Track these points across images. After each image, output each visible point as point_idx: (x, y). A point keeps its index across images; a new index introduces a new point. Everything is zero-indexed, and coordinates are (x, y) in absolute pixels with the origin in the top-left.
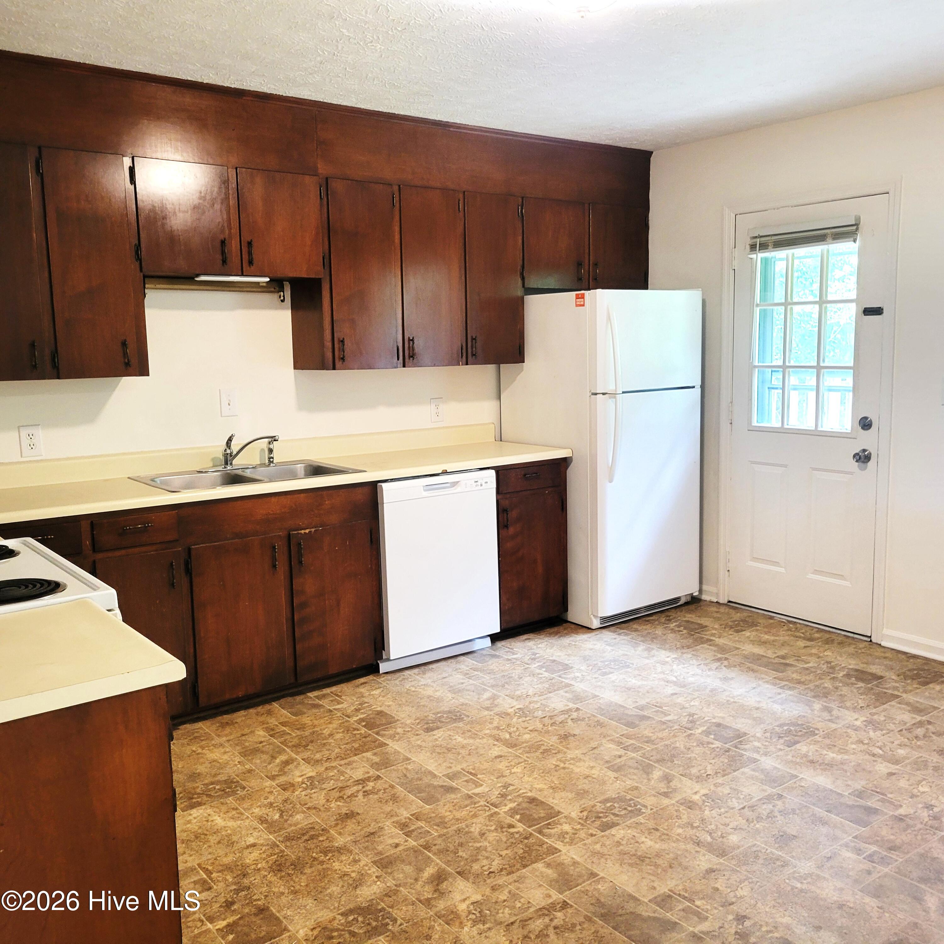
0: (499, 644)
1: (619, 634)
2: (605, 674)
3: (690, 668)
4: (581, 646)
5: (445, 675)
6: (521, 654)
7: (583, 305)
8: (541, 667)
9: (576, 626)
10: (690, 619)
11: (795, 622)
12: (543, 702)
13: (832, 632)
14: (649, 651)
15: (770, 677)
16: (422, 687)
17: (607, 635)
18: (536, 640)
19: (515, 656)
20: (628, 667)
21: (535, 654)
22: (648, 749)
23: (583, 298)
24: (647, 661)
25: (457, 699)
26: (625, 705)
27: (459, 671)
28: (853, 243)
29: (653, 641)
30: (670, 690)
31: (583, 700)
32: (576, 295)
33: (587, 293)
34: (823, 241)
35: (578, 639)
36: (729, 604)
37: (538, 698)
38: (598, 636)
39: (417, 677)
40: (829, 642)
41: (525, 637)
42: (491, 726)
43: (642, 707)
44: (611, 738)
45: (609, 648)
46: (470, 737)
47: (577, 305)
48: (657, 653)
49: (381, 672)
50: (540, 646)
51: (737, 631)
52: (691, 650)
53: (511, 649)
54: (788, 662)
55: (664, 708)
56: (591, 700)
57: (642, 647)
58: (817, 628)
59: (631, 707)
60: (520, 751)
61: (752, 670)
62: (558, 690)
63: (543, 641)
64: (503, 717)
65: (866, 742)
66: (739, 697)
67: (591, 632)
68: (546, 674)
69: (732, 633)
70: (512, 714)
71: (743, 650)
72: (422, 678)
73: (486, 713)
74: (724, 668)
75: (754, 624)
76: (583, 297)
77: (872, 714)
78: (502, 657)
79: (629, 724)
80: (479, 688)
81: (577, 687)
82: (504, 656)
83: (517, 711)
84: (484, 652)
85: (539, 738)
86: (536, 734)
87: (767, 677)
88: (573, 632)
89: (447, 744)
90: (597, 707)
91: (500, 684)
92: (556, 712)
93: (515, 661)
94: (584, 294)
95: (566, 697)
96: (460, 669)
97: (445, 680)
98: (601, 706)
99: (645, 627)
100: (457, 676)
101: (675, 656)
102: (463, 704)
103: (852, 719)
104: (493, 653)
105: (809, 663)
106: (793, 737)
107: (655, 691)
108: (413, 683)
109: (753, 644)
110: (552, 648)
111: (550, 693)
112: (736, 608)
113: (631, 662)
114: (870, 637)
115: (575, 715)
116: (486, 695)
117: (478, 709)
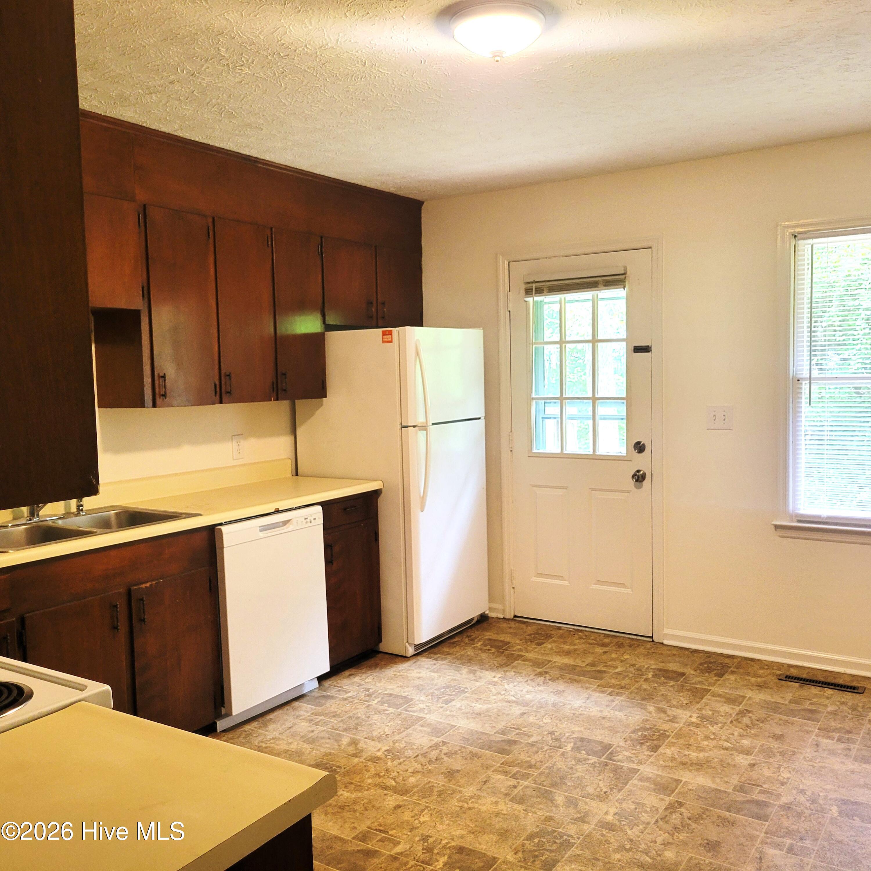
0: (327, 683)
1: (436, 659)
2: (447, 702)
3: (520, 686)
4: (408, 677)
5: (288, 724)
6: (354, 692)
7: (391, 342)
8: (382, 703)
9: (390, 656)
10: (491, 637)
11: (581, 630)
12: (406, 739)
13: (618, 636)
14: (474, 674)
15: (595, 685)
16: (272, 741)
17: (425, 662)
18: (360, 675)
19: (349, 695)
20: (463, 691)
21: (368, 690)
22: (536, 774)
23: (391, 335)
24: (478, 684)
25: (317, 750)
26: (486, 732)
27: (301, 718)
28: (622, 289)
29: (470, 663)
30: (516, 710)
31: (443, 732)
32: (383, 331)
33: (395, 330)
34: (596, 287)
35: (400, 669)
36: (515, 618)
37: (398, 736)
38: (417, 663)
39: (261, 731)
40: (620, 645)
41: (347, 673)
42: (369, 774)
43: (503, 731)
44: (494, 768)
45: (436, 675)
46: (355, 790)
47: (384, 342)
48: (482, 675)
49: (218, 731)
50: (367, 680)
51: (540, 644)
52: (510, 667)
53: (340, 687)
54: (599, 668)
55: (523, 729)
56: (451, 731)
57: (465, 670)
58: (603, 634)
59: (493, 733)
60: (415, 797)
61: (575, 680)
62: (413, 725)
63: (368, 675)
64: (376, 763)
65: (712, 737)
66: (581, 709)
67: (407, 661)
68: (391, 710)
69: (535, 646)
70: (383, 757)
71: (555, 662)
72: (267, 731)
73: (356, 760)
74: (550, 682)
75: (548, 637)
76: (390, 333)
77: (700, 710)
78: (337, 697)
79: (502, 751)
80: (333, 734)
81: (429, 718)
82: (338, 696)
83: (386, 753)
84: (315, 694)
85: (426, 780)
86: (419, 776)
87: (591, 686)
88: (391, 663)
89: (337, 802)
90: (461, 738)
91: (352, 727)
92: (424, 748)
93: (352, 700)
94: (391, 331)
95: (425, 731)
96: (301, 716)
97: (292, 730)
98: (464, 736)
99: (454, 649)
100: (302, 724)
101: (500, 675)
102: (326, 755)
103: (688, 717)
104: (324, 693)
105: (617, 667)
106: (652, 742)
107: (503, 714)
108: (260, 739)
109: (560, 656)
110: (380, 681)
111: (407, 729)
112: (524, 623)
113: (464, 686)
114: (652, 637)
115: (445, 749)
116: (345, 741)
117: (346, 757)
